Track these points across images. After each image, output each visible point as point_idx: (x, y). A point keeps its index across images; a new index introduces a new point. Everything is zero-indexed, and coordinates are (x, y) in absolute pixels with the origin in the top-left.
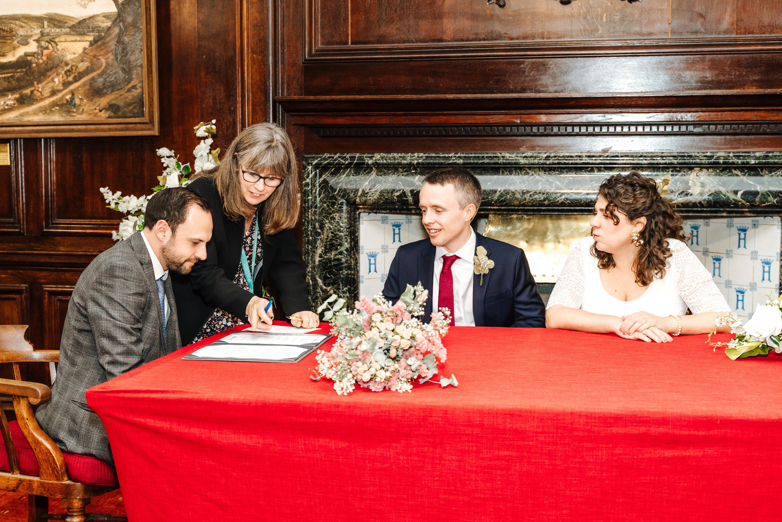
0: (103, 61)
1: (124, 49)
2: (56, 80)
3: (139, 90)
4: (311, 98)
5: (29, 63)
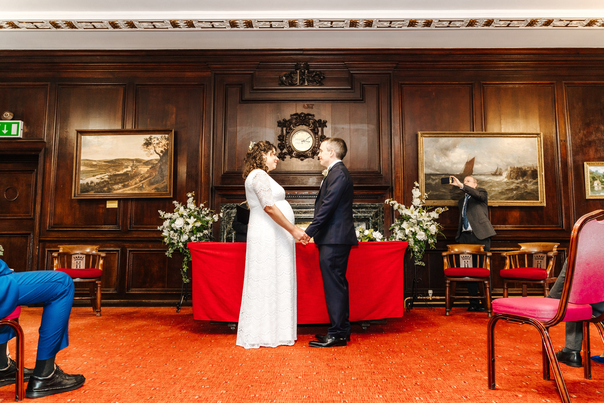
0: (154, 174)
1: (161, 170)
2: (137, 180)
3: (166, 183)
4: (225, 186)
5: (128, 174)
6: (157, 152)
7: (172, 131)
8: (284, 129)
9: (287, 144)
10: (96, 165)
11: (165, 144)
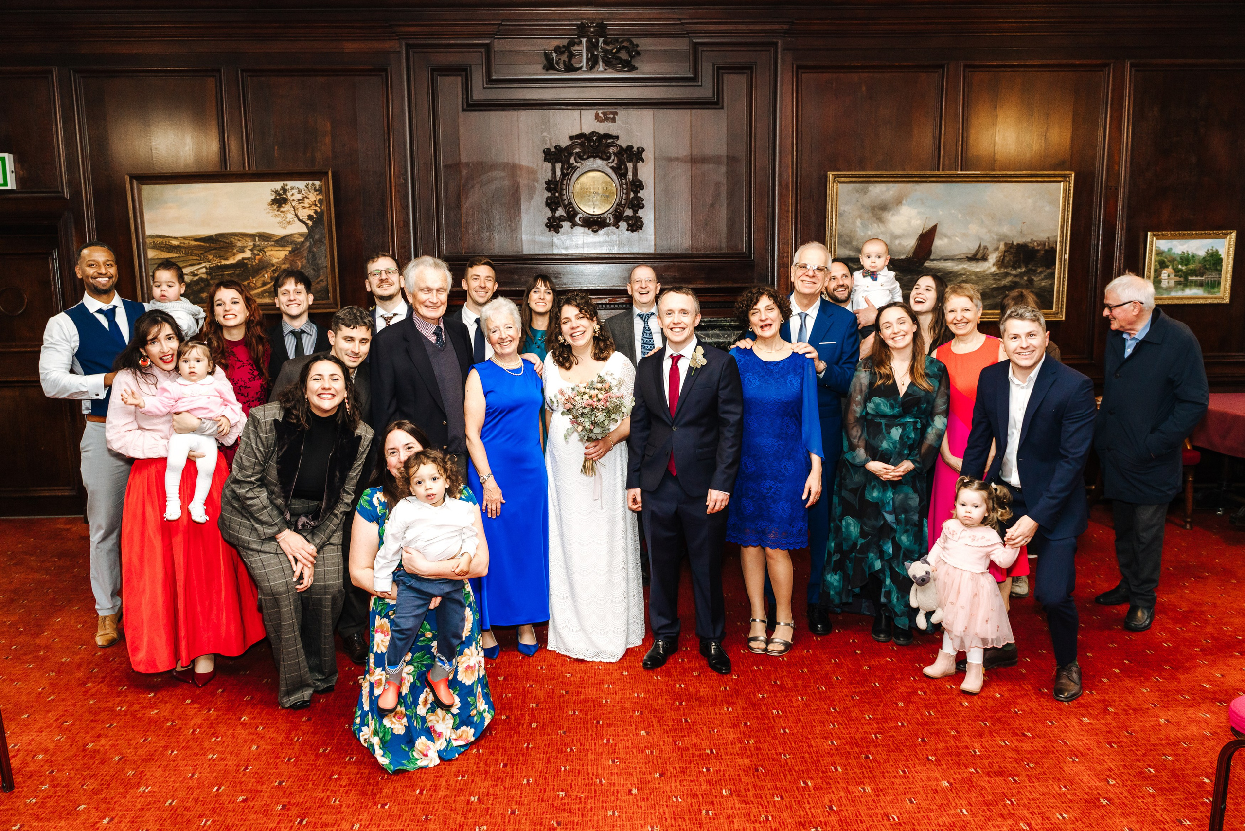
1: (313, 256)
2: (266, 276)
3: (325, 282)
5: (246, 264)
6: (301, 218)
7: (327, 173)
8: (558, 166)
9: (565, 197)
10: (178, 246)
11: (315, 201)
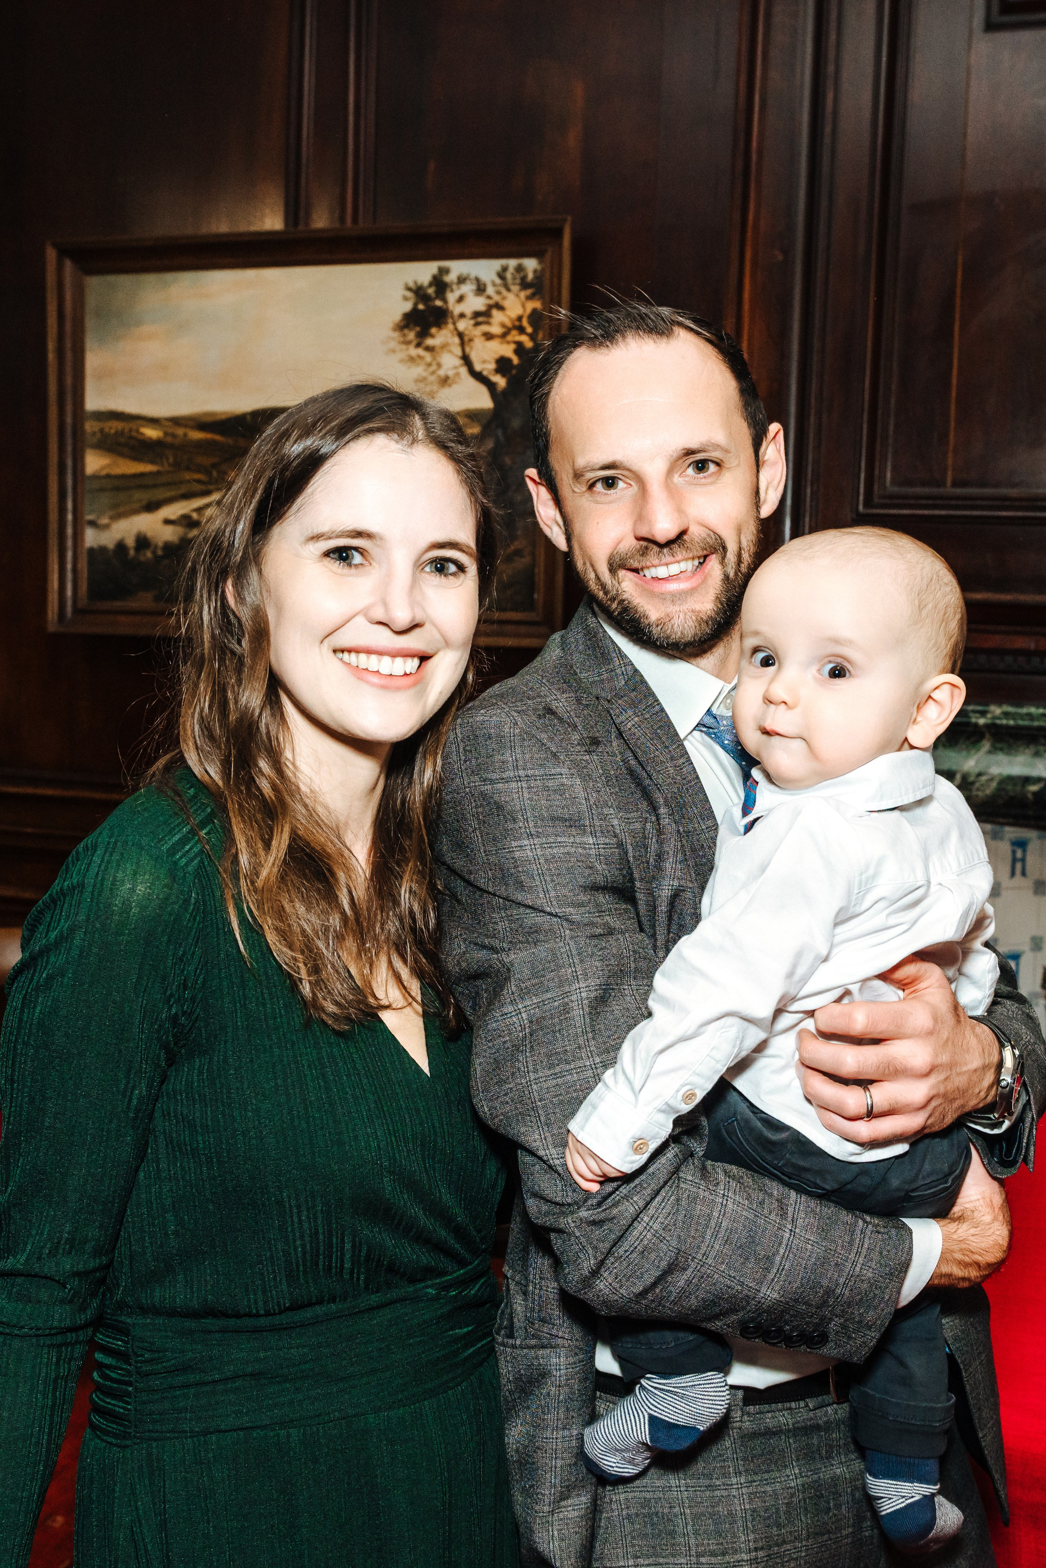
6: (478, 367)
7: (558, 233)
10: (159, 443)
11: (520, 318)
